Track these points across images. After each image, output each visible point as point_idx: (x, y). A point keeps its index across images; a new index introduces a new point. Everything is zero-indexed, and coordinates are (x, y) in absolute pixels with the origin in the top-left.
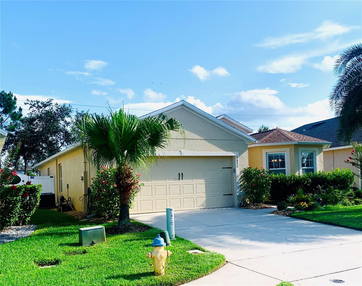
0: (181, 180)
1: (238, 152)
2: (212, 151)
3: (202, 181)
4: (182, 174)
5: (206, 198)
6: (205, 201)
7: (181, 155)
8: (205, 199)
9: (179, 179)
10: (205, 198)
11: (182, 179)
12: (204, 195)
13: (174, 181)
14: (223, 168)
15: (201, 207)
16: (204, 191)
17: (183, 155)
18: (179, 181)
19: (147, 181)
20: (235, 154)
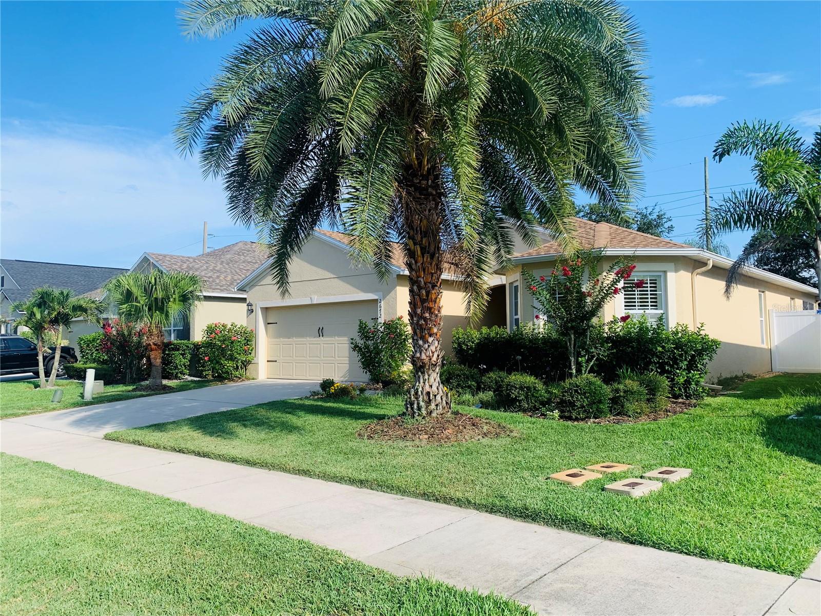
0: (321, 337)
1: (382, 293)
2: (347, 294)
4: (322, 328)
6: (347, 369)
7: (312, 302)
8: (347, 367)
9: (319, 336)
10: (348, 365)
11: (323, 336)
13: (314, 338)
18: (319, 339)
19: (289, 338)
20: (377, 295)
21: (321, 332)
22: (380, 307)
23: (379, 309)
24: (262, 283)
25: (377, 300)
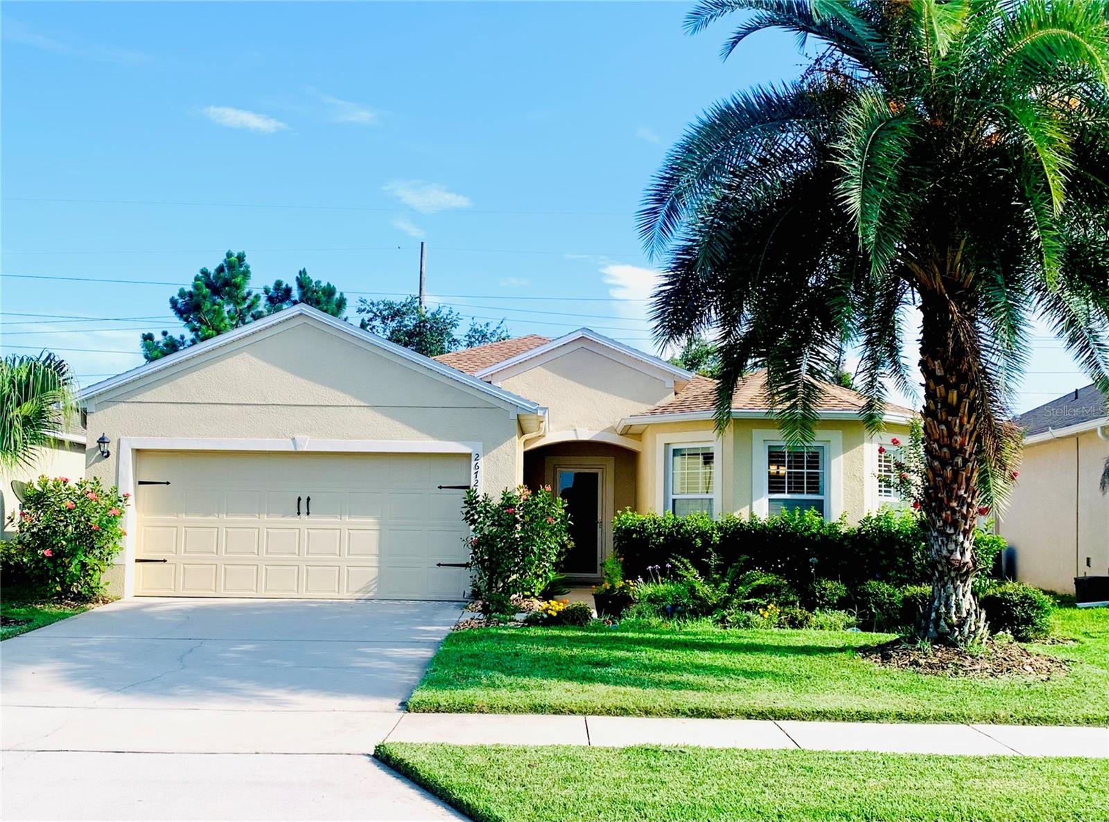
0: (304, 516)
1: (481, 443)
2: (392, 439)
3: (369, 522)
4: (309, 499)
5: (379, 571)
6: (374, 577)
7: (296, 448)
8: (373, 572)
9: (299, 514)
10: (376, 570)
11: (308, 514)
12: (373, 560)
13: (283, 516)
14: (440, 487)
15: (358, 595)
16: (375, 550)
17: (299, 449)
18: (297, 519)
19: (206, 515)
20: (468, 446)
21: (303, 506)
22: (477, 467)
23: (473, 471)
24: (139, 398)
25: (470, 455)
